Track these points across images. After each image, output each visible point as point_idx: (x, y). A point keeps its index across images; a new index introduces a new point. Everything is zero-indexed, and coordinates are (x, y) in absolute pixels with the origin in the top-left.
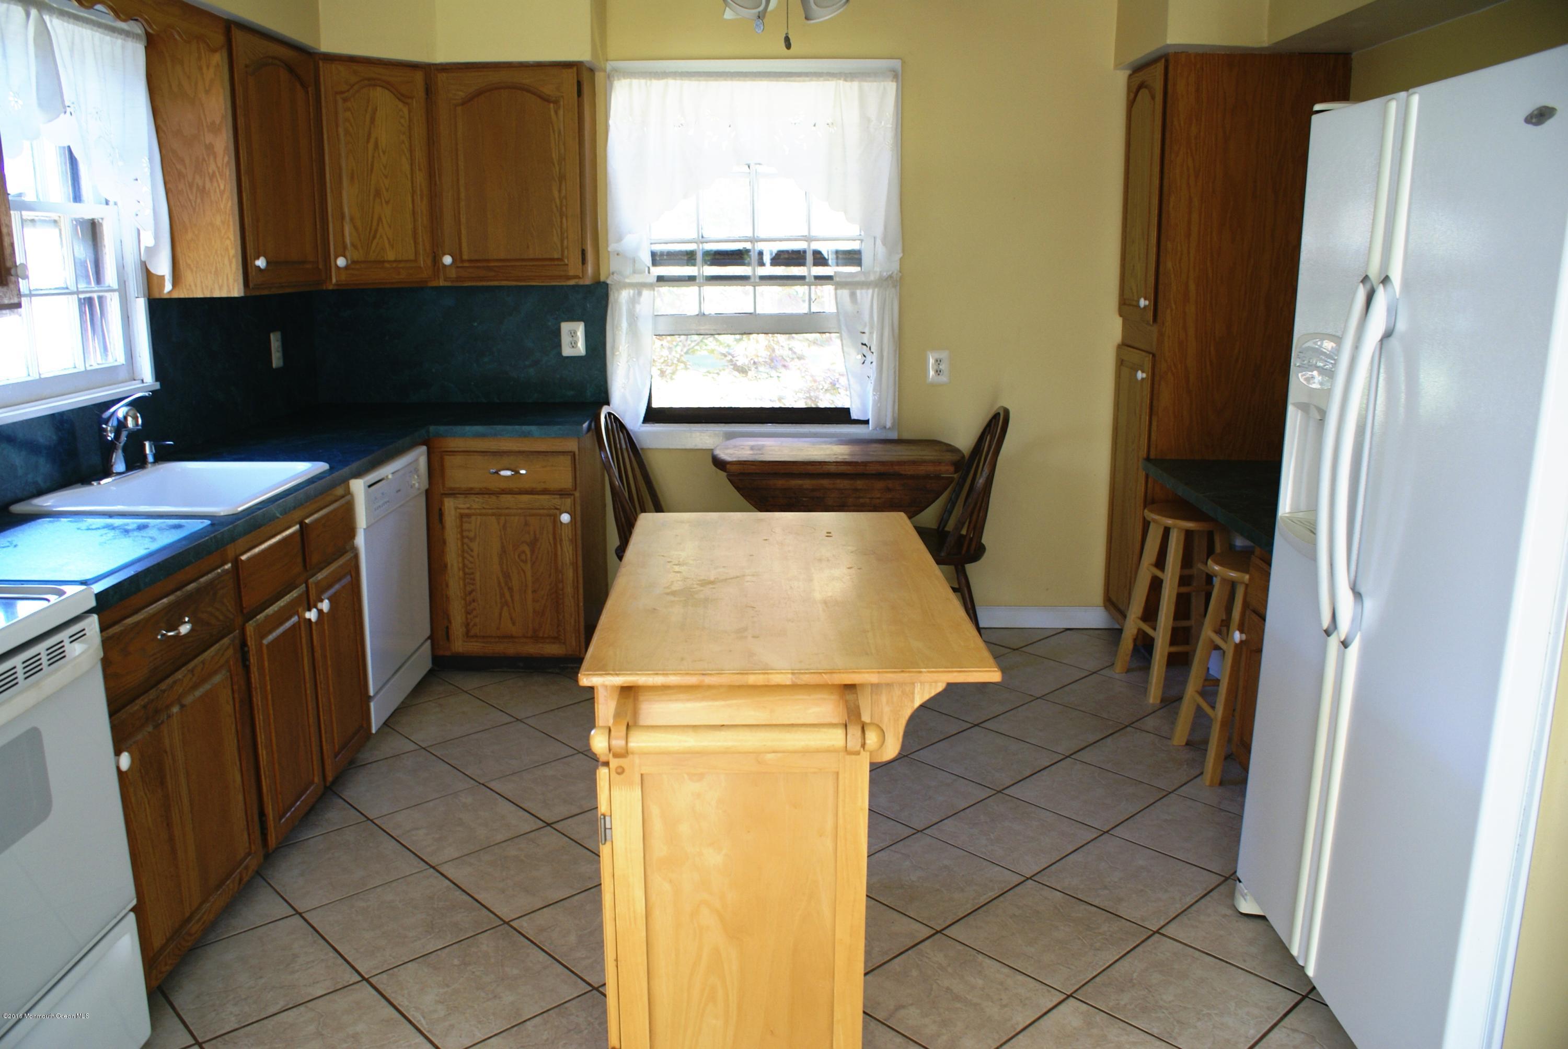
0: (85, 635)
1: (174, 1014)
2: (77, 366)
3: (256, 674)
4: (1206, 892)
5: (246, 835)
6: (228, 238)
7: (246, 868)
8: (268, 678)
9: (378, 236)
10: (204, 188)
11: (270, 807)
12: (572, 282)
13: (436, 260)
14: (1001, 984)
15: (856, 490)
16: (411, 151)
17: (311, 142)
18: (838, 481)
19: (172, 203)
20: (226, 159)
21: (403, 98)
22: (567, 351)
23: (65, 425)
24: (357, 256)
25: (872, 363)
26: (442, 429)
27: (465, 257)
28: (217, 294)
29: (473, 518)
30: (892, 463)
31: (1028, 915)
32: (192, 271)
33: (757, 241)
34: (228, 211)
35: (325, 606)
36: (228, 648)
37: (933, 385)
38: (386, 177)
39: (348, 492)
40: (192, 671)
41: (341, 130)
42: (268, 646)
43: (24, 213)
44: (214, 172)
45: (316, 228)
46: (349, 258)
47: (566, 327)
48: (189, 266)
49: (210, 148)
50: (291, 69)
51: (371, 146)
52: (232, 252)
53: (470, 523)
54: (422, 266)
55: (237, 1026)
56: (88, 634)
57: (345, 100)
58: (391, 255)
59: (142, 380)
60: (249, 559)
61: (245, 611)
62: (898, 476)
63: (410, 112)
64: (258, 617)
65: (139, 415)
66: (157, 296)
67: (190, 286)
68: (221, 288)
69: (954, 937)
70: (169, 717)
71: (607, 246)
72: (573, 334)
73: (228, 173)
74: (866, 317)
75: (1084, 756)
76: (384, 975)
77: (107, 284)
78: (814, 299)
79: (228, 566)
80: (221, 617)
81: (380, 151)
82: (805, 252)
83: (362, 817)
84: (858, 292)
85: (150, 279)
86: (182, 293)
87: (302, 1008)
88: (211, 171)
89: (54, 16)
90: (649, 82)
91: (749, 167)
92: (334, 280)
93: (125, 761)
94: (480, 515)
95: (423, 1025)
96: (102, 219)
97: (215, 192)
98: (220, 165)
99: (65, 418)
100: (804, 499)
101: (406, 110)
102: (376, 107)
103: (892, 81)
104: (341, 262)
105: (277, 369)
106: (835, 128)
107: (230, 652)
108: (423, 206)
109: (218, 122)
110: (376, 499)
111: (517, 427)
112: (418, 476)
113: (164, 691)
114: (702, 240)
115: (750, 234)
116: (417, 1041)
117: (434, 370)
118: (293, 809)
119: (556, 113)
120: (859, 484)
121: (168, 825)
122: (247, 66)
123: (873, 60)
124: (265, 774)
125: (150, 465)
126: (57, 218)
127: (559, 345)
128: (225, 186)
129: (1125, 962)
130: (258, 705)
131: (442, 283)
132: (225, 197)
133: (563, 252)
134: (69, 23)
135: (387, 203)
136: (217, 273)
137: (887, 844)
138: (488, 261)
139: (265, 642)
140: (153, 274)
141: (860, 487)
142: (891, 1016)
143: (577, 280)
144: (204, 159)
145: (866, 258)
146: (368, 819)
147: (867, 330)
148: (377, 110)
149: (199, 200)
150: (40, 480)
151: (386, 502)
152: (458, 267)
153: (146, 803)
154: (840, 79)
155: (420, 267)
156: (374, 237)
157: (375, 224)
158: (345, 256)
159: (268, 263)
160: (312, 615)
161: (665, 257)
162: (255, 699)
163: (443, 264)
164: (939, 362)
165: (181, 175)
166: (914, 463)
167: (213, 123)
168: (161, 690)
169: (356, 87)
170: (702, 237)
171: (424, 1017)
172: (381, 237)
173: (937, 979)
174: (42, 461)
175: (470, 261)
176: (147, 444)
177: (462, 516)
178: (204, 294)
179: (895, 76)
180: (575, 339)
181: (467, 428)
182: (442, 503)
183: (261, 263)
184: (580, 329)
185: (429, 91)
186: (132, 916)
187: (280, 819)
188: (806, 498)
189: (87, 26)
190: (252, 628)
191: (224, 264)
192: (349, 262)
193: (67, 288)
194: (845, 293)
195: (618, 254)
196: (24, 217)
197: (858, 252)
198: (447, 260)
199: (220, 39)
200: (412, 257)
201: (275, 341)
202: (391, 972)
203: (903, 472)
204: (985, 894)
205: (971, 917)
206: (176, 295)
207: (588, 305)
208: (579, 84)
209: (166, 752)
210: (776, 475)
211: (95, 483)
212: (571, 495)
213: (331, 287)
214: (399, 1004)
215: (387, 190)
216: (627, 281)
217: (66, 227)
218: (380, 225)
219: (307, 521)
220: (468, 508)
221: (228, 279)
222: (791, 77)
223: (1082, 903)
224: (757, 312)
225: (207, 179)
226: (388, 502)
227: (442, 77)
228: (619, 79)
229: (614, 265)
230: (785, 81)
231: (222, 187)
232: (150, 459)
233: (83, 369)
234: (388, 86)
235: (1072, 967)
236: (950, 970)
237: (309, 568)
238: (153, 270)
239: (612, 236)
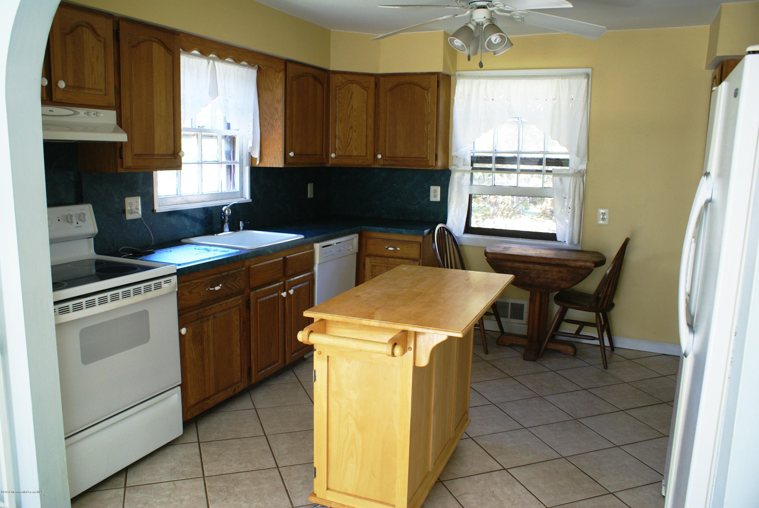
0: (171, 282)
1: (196, 431)
2: (219, 191)
3: (253, 312)
4: (652, 483)
5: (239, 374)
6: (280, 144)
7: (238, 387)
8: (259, 315)
9: (350, 145)
10: (273, 124)
11: (254, 366)
12: (431, 168)
13: (375, 156)
14: (519, 496)
15: (545, 271)
16: (367, 110)
17: (323, 107)
18: (536, 266)
19: (262, 130)
20: (281, 114)
21: (365, 88)
22: (432, 199)
23: (209, 212)
24: (340, 153)
25: (569, 212)
26: (367, 227)
27: (387, 155)
28: (274, 166)
29: (377, 267)
30: (564, 260)
31: (552, 472)
32: (267, 156)
33: (520, 153)
34: (281, 133)
35: (291, 292)
36: (239, 300)
37: (601, 225)
38: (355, 121)
39: (312, 248)
40: (221, 305)
41: (337, 101)
42: (260, 303)
43: (203, 133)
44: (277, 118)
45: (323, 141)
46: (337, 154)
47: (432, 188)
48: (266, 154)
49: (276, 109)
50: (315, 78)
51: (350, 107)
52: (281, 150)
53: (375, 269)
54: (369, 158)
55: (214, 440)
56: (172, 282)
57: (340, 89)
58: (355, 154)
59: (245, 198)
60: (254, 267)
61: (250, 287)
62: (566, 266)
63: (367, 94)
64: (257, 291)
65: (230, 210)
66: (254, 166)
67: (266, 162)
68: (276, 163)
69: (510, 473)
70: (208, 320)
71: (451, 153)
72: (435, 191)
73: (282, 119)
74: (567, 191)
75: (632, 412)
76: (273, 436)
77: (236, 161)
78: (545, 182)
79: (244, 268)
80: (238, 287)
81: (354, 110)
82: (542, 159)
83: (298, 380)
84: (564, 178)
85: (252, 159)
86: (262, 165)
87: (238, 440)
88: (276, 118)
89: (219, 62)
90: (472, 81)
91: (518, 119)
92: (330, 163)
93: (184, 331)
94: (380, 266)
95: (276, 454)
96: (236, 136)
97: (277, 126)
98: (279, 115)
99: (209, 209)
100: (520, 273)
101: (366, 93)
102: (353, 92)
103: (585, 79)
104: (333, 155)
105: (310, 199)
106: (556, 101)
107: (240, 301)
108: (371, 134)
109: (279, 99)
110: (326, 253)
111: (397, 229)
112: (352, 246)
113: (206, 310)
114: (496, 152)
115: (516, 149)
116: (271, 459)
117: (376, 204)
118: (266, 370)
119: (427, 94)
120: (547, 268)
121: (202, 360)
122: (292, 77)
123: (577, 69)
124: (253, 352)
125: (241, 231)
126: (217, 135)
127: (429, 196)
128: (280, 124)
129: (585, 502)
130: (252, 325)
131: (378, 166)
132: (280, 128)
133: (427, 155)
134: (225, 64)
135: (355, 131)
136: (275, 158)
137: (507, 430)
138: (395, 157)
139: (259, 300)
140: (253, 157)
141: (546, 269)
142: (460, 496)
143: (433, 167)
144: (274, 113)
145: (571, 163)
146: (299, 381)
147: (567, 197)
148: (353, 93)
149: (271, 129)
150: (196, 232)
151: (332, 255)
152: (384, 160)
153: (193, 349)
154: (560, 78)
155: (367, 159)
156: (349, 145)
157: (349, 140)
158: (335, 153)
159: (294, 154)
160: (284, 294)
161: (479, 159)
162: (251, 323)
163: (378, 158)
164: (604, 214)
165: (266, 119)
166: (574, 260)
167: (278, 99)
168: (205, 310)
169: (345, 84)
170: (495, 150)
171: (278, 453)
172: (352, 145)
173: (491, 487)
174: (197, 224)
175: (389, 157)
176: (241, 222)
177: (373, 266)
178: (270, 165)
179: (587, 76)
180: (436, 194)
181: (377, 228)
182: (365, 259)
183: (292, 154)
184: (438, 189)
185: (377, 85)
186: (179, 388)
187: (258, 372)
188: (521, 272)
189: (233, 65)
190: (253, 295)
191: (278, 154)
192: (337, 156)
193: (218, 161)
194: (557, 179)
195: (457, 157)
196: (202, 135)
197: (568, 160)
198: (379, 156)
199: (283, 67)
200: (365, 155)
201: (310, 187)
202: (276, 435)
203: (568, 265)
204: (537, 459)
205: (524, 467)
206: (260, 166)
207: (442, 179)
208: (438, 82)
209: (205, 333)
210: (509, 260)
211: (215, 235)
212: (418, 261)
213: (329, 166)
214: (272, 446)
215: (355, 126)
216: (459, 169)
217: (220, 137)
218: (351, 140)
219: (287, 257)
220: (375, 262)
221: (279, 160)
222: (536, 77)
223: (583, 473)
224: (518, 186)
225: (274, 121)
226: (333, 255)
227: (382, 79)
228: (459, 80)
229: (455, 162)
230: (533, 79)
231: (279, 124)
232: (241, 228)
233: (221, 192)
234: (359, 83)
235: (558, 497)
236: (499, 485)
237: (286, 275)
238: (253, 156)
239: (454, 149)
